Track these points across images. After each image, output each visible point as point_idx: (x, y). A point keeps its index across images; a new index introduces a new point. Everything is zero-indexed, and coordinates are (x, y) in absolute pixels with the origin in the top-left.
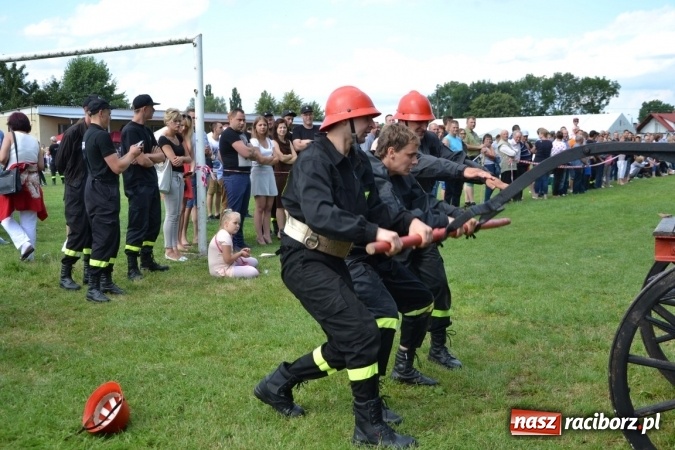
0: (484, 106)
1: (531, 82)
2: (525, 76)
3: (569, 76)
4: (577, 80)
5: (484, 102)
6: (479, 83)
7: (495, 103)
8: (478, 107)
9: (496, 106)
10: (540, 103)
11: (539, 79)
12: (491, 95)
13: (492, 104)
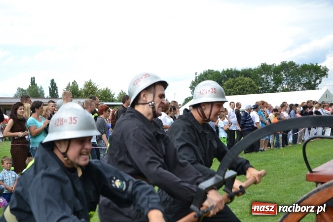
0: (232, 87)
1: (265, 68)
2: (260, 65)
3: (292, 64)
4: (298, 66)
5: (231, 84)
6: (228, 70)
7: (240, 84)
8: (228, 88)
9: (241, 87)
10: (272, 84)
11: (270, 66)
12: (236, 79)
13: (238, 85)
